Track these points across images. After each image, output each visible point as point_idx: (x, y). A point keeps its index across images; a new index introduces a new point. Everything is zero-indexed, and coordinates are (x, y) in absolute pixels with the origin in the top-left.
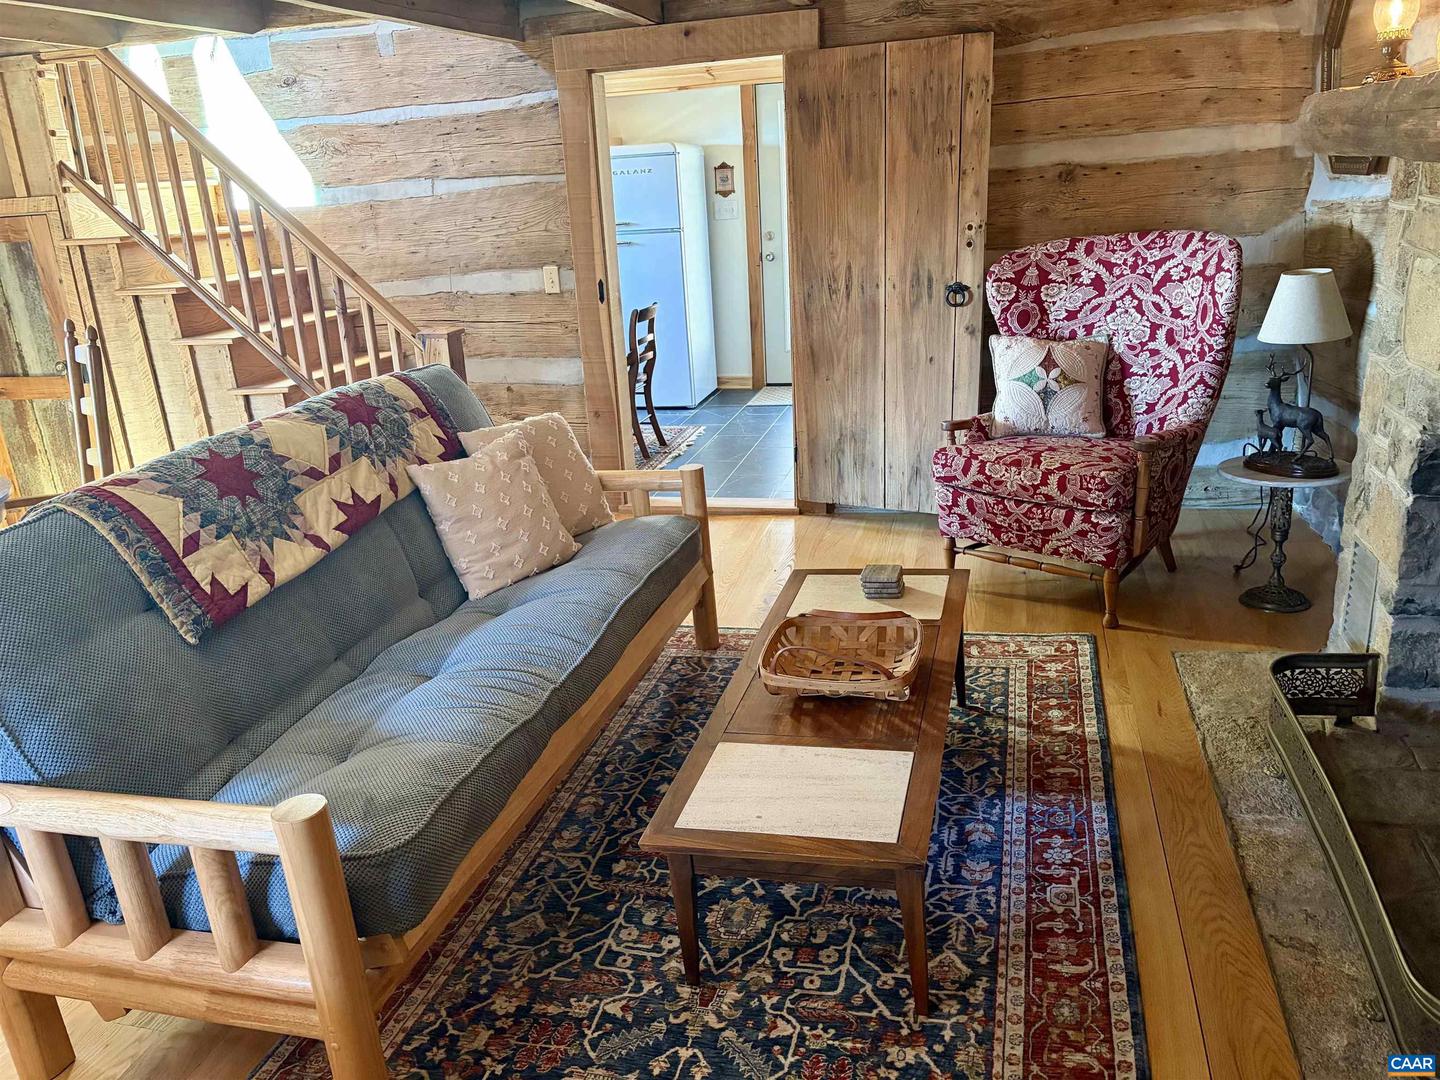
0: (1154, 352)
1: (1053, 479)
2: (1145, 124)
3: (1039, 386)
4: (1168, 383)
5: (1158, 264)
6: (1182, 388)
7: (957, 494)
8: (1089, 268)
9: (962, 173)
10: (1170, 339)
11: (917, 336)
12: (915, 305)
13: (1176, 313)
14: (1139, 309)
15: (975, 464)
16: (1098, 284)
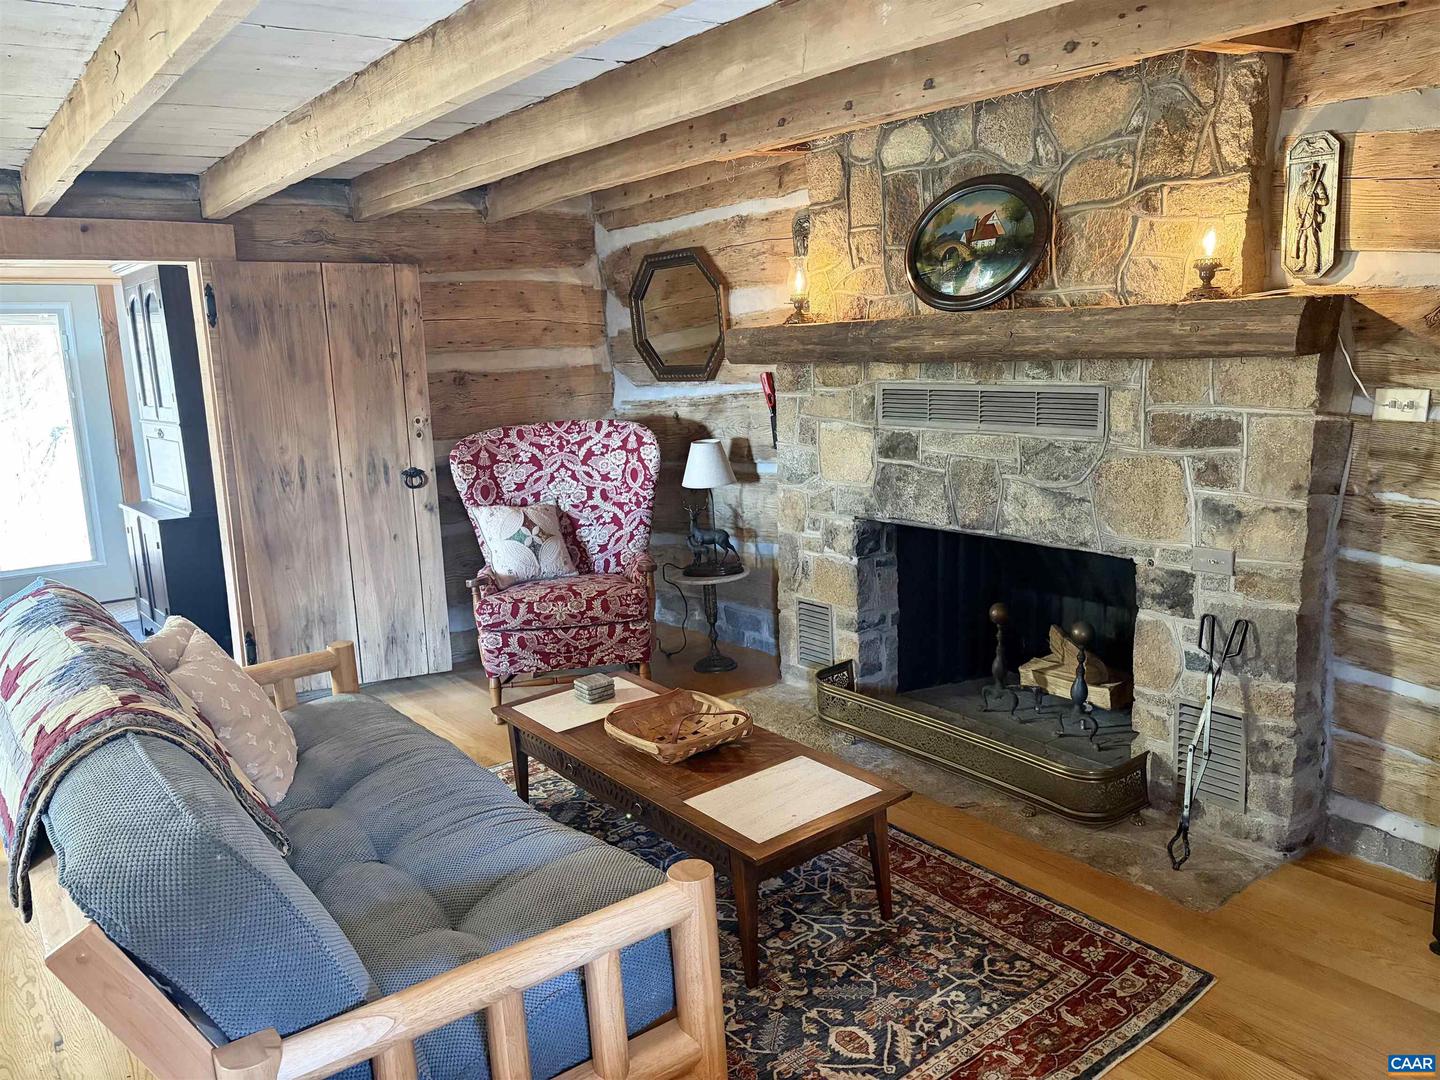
0: (594, 508)
1: (597, 604)
2: (508, 344)
3: (528, 542)
4: (613, 527)
5: (580, 444)
6: (627, 530)
7: (506, 636)
8: (525, 450)
9: (405, 375)
10: (604, 496)
11: (379, 516)
12: (373, 491)
13: (605, 478)
14: (574, 477)
15: (523, 608)
16: (534, 460)
